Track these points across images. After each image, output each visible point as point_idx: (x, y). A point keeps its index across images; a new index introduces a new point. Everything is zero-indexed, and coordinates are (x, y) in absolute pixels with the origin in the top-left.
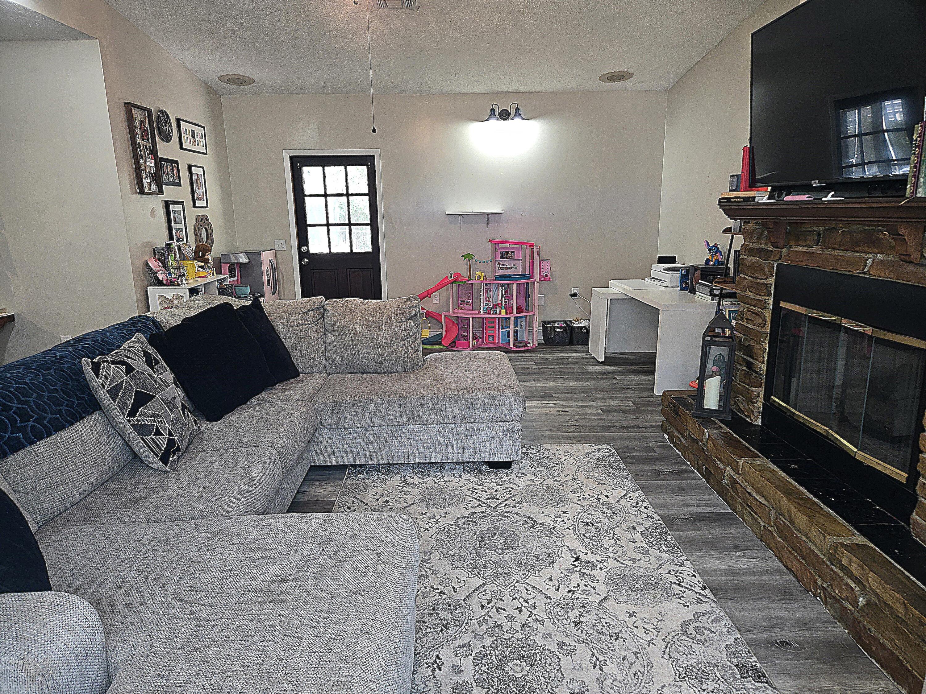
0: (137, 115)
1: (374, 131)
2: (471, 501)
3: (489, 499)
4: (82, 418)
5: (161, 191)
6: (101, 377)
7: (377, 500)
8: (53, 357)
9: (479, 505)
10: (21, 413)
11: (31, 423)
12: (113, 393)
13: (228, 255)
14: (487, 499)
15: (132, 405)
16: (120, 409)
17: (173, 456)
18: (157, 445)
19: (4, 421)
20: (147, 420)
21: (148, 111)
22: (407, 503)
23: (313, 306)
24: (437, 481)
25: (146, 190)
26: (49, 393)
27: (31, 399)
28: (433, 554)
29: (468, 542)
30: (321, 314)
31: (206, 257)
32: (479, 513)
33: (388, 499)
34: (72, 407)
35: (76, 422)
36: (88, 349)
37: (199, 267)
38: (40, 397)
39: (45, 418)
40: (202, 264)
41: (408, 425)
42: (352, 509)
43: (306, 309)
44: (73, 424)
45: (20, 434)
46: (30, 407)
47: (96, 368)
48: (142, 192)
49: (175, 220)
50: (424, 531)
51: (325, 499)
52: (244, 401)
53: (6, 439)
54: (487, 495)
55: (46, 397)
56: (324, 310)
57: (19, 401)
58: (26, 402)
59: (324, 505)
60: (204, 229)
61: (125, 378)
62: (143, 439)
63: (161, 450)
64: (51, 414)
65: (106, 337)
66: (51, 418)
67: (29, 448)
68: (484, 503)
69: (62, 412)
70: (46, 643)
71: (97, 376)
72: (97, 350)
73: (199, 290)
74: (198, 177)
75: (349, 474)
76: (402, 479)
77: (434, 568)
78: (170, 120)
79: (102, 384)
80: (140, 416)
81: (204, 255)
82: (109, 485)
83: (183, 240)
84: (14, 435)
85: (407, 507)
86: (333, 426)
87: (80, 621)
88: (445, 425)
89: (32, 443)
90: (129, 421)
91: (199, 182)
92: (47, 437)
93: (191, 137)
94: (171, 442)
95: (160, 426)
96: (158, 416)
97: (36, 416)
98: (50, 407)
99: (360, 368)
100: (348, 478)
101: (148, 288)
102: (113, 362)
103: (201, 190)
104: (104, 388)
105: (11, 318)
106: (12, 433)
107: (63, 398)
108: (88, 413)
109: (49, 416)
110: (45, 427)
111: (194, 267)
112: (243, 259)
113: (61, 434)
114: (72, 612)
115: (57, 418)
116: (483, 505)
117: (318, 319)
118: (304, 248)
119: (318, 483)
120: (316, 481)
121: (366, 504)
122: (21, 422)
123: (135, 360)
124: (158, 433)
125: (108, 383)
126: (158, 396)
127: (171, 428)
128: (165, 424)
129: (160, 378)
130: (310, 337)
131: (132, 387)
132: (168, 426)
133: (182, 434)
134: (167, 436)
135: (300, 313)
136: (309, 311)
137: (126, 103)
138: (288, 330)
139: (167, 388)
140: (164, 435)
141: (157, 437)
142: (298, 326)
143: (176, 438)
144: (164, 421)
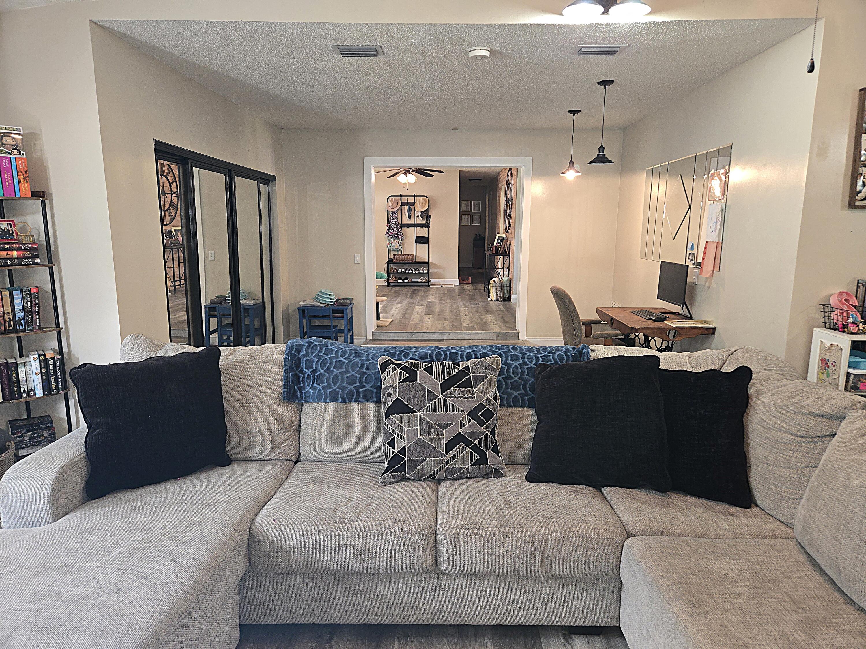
4: (357, 401)
6: (384, 376)
11: (320, 387)
12: (384, 392)
15: (388, 408)
16: (384, 407)
17: (391, 472)
26: (356, 373)
27: (337, 372)
35: (350, 402)
38: (345, 373)
44: (345, 402)
45: (312, 392)
46: (329, 376)
47: (385, 367)
48: (852, 205)
53: (306, 390)
61: (397, 384)
64: (337, 387)
66: (334, 390)
69: (346, 390)
71: (382, 374)
84: (310, 390)
92: (324, 402)
94: (398, 459)
95: (398, 440)
97: (326, 384)
98: (342, 383)
101: (815, 329)
104: (383, 385)
106: (310, 388)
109: (335, 388)
113: (335, 404)
115: (339, 392)
124: (392, 444)
126: (418, 413)
127: (408, 448)
128: (404, 440)
129: (446, 401)
130: (788, 457)
131: (396, 394)
132: (406, 445)
133: (424, 460)
134: (396, 452)
135: (795, 413)
136: (812, 414)
137: (861, 90)
138: (762, 429)
139: (446, 411)
140: (395, 449)
141: (389, 447)
142: (779, 430)
143: (406, 459)
144: (404, 438)
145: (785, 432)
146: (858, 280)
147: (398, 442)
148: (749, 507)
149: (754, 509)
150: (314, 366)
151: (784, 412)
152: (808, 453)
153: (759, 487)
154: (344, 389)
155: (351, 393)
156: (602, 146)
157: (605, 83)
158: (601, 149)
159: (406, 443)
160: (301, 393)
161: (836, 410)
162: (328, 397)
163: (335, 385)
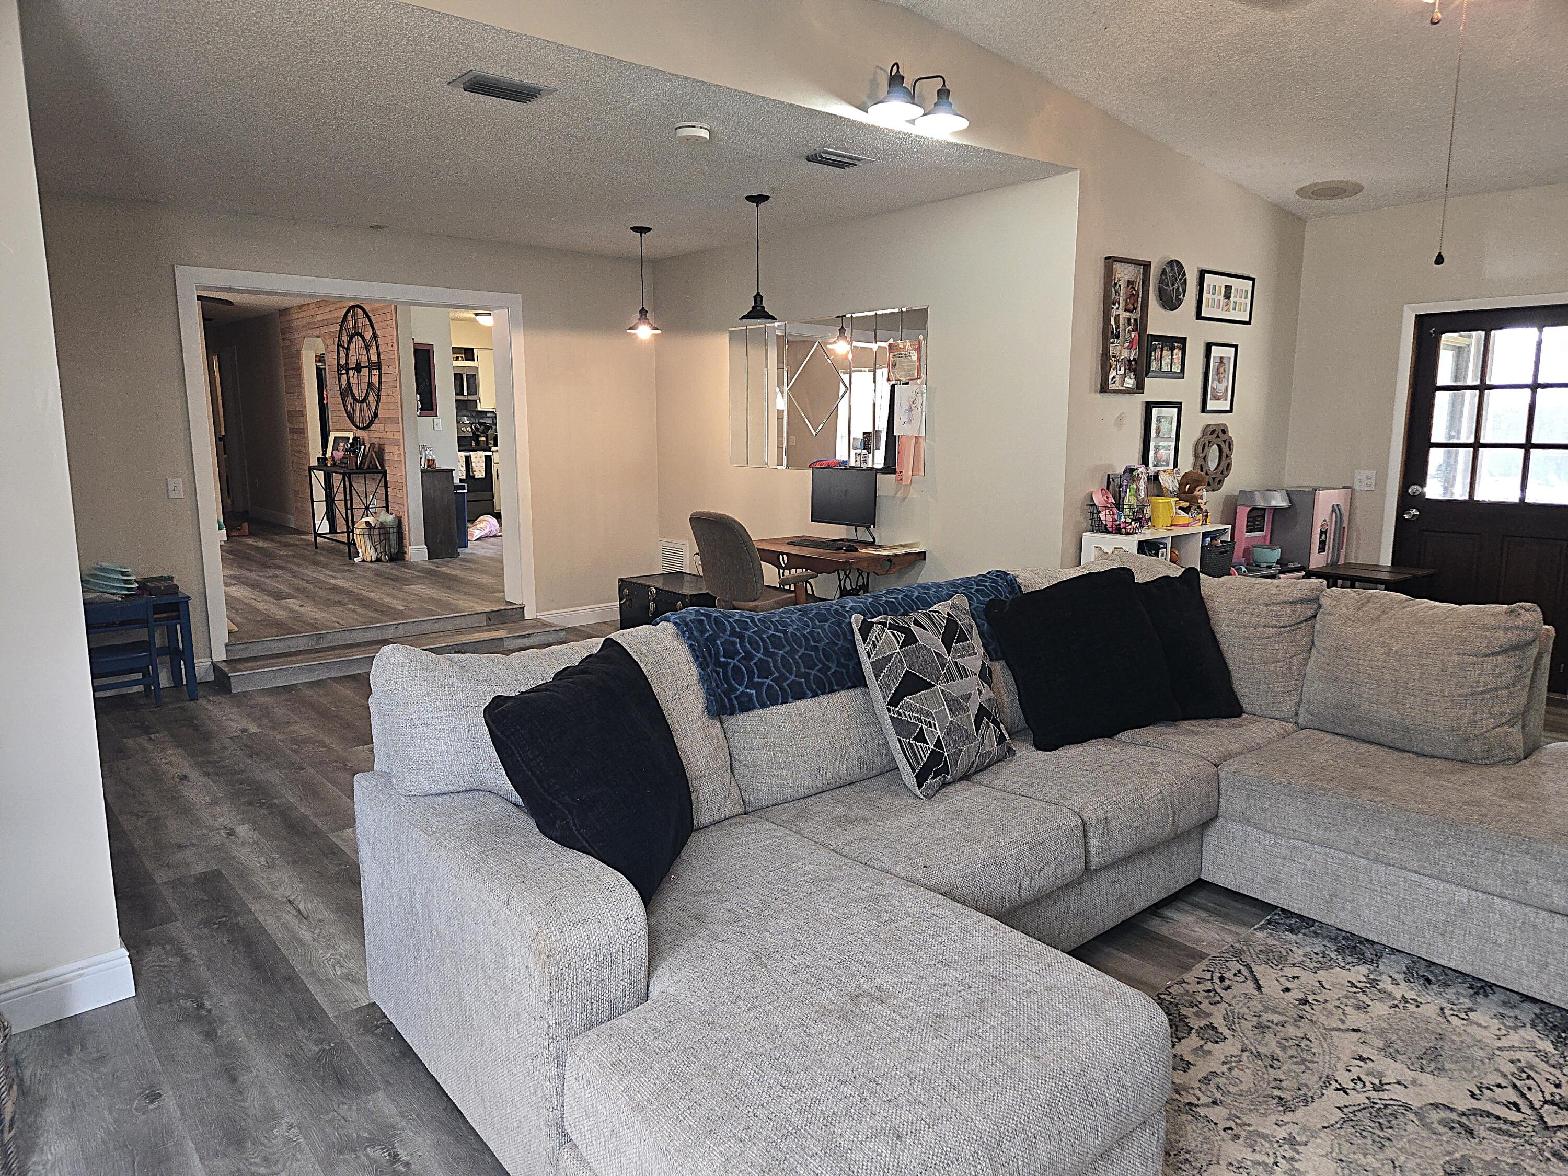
0: (1124, 273)
1: (1439, 260)
2: (1499, 1086)
3: (1552, 1103)
4: (832, 691)
5: (1140, 388)
6: (869, 643)
7: (1287, 990)
8: (842, 607)
9: (1516, 1105)
10: (762, 666)
11: (769, 681)
12: (878, 667)
13: (1252, 493)
14: (1546, 1102)
15: (896, 689)
16: (881, 690)
17: (933, 778)
18: (915, 754)
19: (743, 672)
20: (908, 716)
21: (1144, 265)
22: (1343, 1022)
23: (1296, 595)
24: (1447, 1012)
25: (1111, 387)
26: (806, 649)
27: (781, 652)
28: (1319, 1141)
29: (1418, 1160)
30: (1310, 613)
31: (1196, 493)
32: (1498, 1118)
33: (1310, 999)
34: (826, 675)
35: (823, 693)
36: (890, 605)
37: (1180, 508)
38: (793, 652)
39: (787, 679)
40: (1186, 504)
41: (1405, 869)
42: (1227, 983)
43: (1280, 599)
44: (817, 695)
45: (754, 692)
46: (775, 661)
47: (866, 629)
48: (1104, 389)
49: (1158, 433)
50: (1337, 1089)
51: (1195, 946)
52: (1109, 731)
53: (738, 693)
54: (1552, 1094)
55: (799, 654)
56: (1320, 606)
57: (767, 652)
58: (772, 655)
59: (1185, 955)
60: (1215, 446)
61: (898, 650)
62: (899, 740)
63: (919, 764)
64: (796, 676)
65: (925, 593)
66: (793, 681)
67: (761, 711)
68: (1532, 1106)
69: (809, 678)
70: (568, 923)
71: (864, 641)
72: (902, 607)
73: (1161, 546)
74: (1221, 362)
75: (1269, 922)
76: (1372, 977)
77: (1297, 1165)
78: (1184, 274)
79: (868, 653)
80: (902, 707)
81: (1192, 490)
82: (848, 790)
83: (1168, 465)
84: (748, 690)
85: (1339, 1030)
86: (1248, 821)
87: (618, 917)
88: (1497, 900)
89: (763, 706)
90: (889, 710)
91: (1222, 370)
92: (782, 703)
93: (1222, 297)
94: (936, 757)
95: (927, 729)
96: (927, 714)
97: (777, 674)
98: (798, 668)
99: (1361, 730)
100: (1261, 928)
101: (1084, 534)
102: (891, 627)
103: (1224, 384)
104: (869, 658)
105: (922, 555)
106: (746, 688)
107: (820, 660)
108: (843, 687)
109: (793, 677)
110: (782, 689)
111: (1170, 508)
112: (1278, 501)
113: (801, 704)
114: (615, 903)
115: (801, 683)
116: (1524, 1108)
117: (1302, 622)
118: (1413, 489)
119: (1204, 914)
120: (1201, 908)
121: (1259, 988)
122: (758, 677)
123: (925, 629)
124: (921, 738)
125: (875, 652)
126: (938, 686)
127: (944, 738)
128: (935, 729)
129: (956, 662)
130: (1275, 651)
131: (903, 665)
132: (939, 733)
133: (962, 750)
134: (932, 747)
135: (1267, 605)
136: (1286, 603)
137: (1106, 258)
138: (1236, 630)
139: (962, 679)
140: (928, 744)
141: (918, 744)
142: (1256, 626)
143: (946, 753)
144: (935, 725)
145: (1265, 626)
146: (1109, 475)
147: (928, 733)
148: (1239, 716)
149: (1244, 716)
150: (741, 651)
151: (1254, 607)
152: (1292, 642)
153: (1247, 690)
154: (806, 676)
155: (818, 681)
156: (758, 294)
157: (758, 199)
158: (759, 299)
159: (938, 731)
160: (730, 700)
161: (1309, 593)
162: (788, 694)
163: (791, 674)
